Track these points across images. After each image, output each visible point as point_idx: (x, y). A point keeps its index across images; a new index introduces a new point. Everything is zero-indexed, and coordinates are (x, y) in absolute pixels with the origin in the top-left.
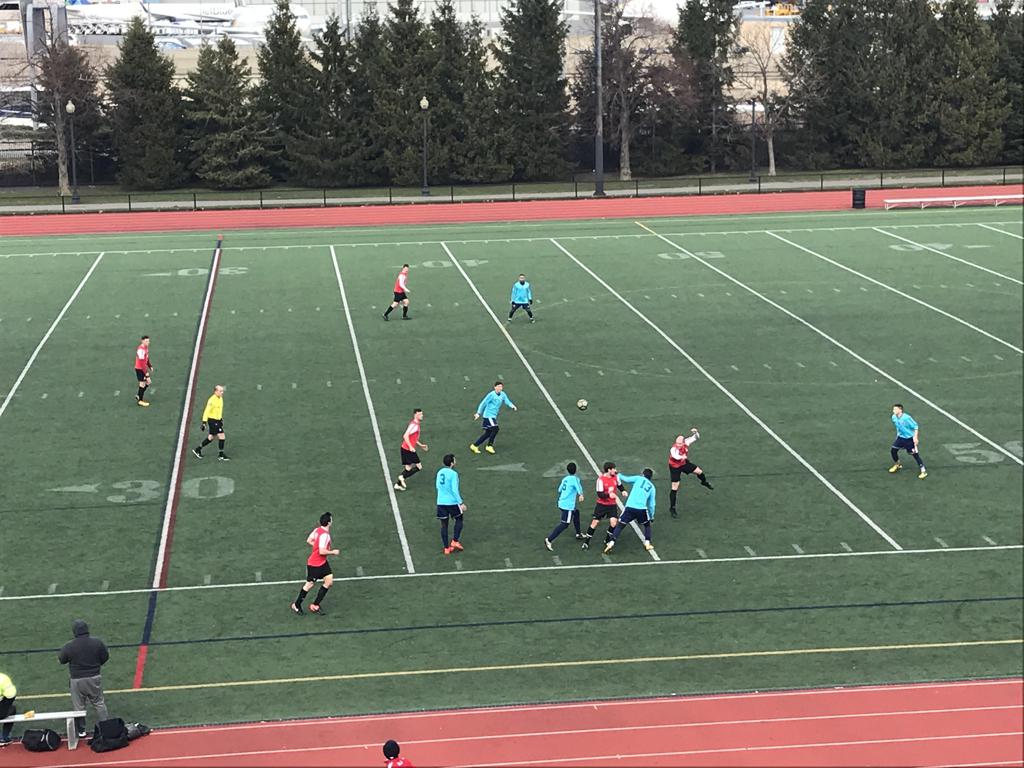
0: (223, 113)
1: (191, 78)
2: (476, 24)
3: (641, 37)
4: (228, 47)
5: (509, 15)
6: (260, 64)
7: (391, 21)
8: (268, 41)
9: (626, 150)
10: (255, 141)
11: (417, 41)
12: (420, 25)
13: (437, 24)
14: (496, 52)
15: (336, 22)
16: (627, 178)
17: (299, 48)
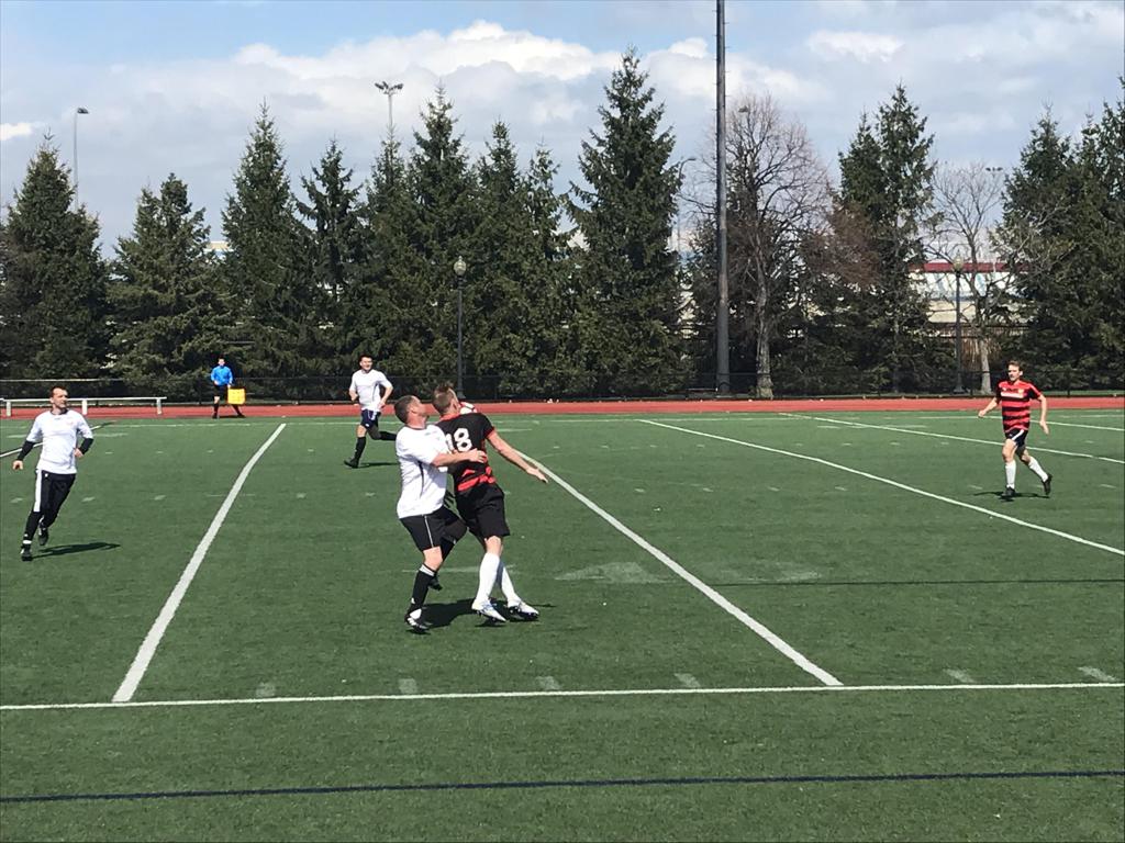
0: (163, 289)
1: (123, 248)
2: (543, 164)
3: (786, 188)
4: (176, 193)
5: (593, 156)
6: (226, 227)
7: (418, 160)
8: (240, 194)
9: (764, 351)
10: (209, 329)
11: (456, 186)
12: (461, 165)
13: (487, 174)
14: (572, 208)
15: (338, 160)
16: (768, 392)
17: (285, 206)
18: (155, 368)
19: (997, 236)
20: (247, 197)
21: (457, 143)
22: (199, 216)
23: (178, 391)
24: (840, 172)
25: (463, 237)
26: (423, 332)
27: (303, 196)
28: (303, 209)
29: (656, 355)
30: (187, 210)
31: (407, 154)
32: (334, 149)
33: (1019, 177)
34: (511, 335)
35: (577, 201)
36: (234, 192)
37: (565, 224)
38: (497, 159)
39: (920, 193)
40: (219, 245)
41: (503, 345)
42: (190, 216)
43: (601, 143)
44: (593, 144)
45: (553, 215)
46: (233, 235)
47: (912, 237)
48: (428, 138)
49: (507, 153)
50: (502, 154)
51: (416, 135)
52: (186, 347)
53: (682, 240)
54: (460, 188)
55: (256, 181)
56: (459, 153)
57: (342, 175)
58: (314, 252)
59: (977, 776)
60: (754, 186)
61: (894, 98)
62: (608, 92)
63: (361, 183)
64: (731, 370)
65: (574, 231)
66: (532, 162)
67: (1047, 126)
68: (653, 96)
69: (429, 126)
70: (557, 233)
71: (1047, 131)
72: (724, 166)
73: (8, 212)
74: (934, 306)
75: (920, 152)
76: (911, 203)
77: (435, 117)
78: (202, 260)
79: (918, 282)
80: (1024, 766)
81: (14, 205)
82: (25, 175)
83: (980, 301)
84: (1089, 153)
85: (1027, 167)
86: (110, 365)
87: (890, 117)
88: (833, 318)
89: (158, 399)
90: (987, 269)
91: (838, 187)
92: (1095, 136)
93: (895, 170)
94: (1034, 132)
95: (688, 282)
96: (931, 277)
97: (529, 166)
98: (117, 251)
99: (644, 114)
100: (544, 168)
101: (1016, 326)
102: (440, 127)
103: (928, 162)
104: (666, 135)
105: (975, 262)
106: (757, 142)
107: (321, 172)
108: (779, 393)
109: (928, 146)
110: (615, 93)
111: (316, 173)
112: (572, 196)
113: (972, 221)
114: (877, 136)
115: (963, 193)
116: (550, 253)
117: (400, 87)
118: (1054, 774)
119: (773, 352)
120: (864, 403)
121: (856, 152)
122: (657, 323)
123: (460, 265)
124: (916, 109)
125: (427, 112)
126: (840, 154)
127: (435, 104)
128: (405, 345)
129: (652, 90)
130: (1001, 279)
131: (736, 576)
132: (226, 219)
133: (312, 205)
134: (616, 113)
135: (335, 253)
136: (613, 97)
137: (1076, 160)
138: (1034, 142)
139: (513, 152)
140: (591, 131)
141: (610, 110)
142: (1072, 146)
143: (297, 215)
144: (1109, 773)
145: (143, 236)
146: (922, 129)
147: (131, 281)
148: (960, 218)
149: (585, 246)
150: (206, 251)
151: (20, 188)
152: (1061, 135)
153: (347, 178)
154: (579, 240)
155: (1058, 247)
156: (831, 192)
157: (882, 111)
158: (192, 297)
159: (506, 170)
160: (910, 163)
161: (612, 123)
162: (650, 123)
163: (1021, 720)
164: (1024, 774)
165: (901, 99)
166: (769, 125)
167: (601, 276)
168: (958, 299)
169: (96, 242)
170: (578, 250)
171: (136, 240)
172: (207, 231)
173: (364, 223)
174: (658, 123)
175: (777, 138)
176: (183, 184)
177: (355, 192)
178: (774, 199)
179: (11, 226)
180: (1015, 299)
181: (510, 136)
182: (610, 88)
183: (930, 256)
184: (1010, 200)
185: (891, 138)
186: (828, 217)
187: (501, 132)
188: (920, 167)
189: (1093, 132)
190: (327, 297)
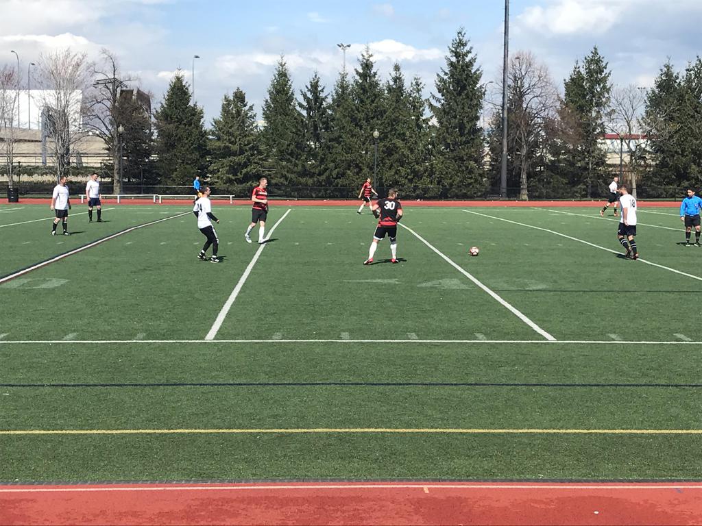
0: (233, 143)
1: (215, 123)
2: (417, 84)
3: (537, 96)
4: (240, 97)
5: (442, 80)
6: (264, 114)
7: (356, 82)
8: (271, 98)
9: (524, 177)
10: (255, 163)
11: (374, 94)
12: (377, 84)
13: (390, 89)
14: (431, 105)
15: (317, 82)
16: (525, 197)
17: (292, 104)
18: (230, 181)
19: (641, 121)
20: (274, 100)
21: (375, 74)
22: (251, 108)
23: (240, 192)
24: (564, 89)
25: (378, 119)
26: (357, 166)
27: (301, 99)
28: (301, 105)
29: (471, 178)
30: (245, 106)
31: (352, 78)
32: (316, 76)
33: (653, 92)
34: (400, 168)
35: (434, 103)
36: (268, 97)
37: (427, 113)
38: (395, 81)
39: (604, 100)
40: (261, 123)
41: (396, 173)
42: (247, 108)
43: (446, 74)
44: (442, 75)
45: (421, 109)
46: (267, 117)
47: (599, 122)
48: (361, 71)
49: (399, 78)
50: (397, 79)
51: (356, 70)
52: (244, 171)
53: (485, 122)
54: (376, 96)
55: (278, 92)
56: (376, 79)
57: (319, 89)
58: (306, 126)
59: (621, 385)
60: (521, 95)
61: (592, 52)
62: (450, 49)
63: (329, 92)
64: (508, 185)
65: (432, 117)
66: (412, 83)
67: (668, 67)
68: (472, 51)
69: (362, 65)
70: (424, 118)
71: (668, 70)
72: (507, 86)
73: (160, 105)
74: (609, 156)
75: (604, 80)
76: (599, 105)
77: (365, 61)
78: (252, 130)
79: (602, 143)
80: (644, 381)
81: (164, 102)
82: (168, 88)
83: (632, 153)
84: (689, 81)
85: (658, 87)
86: (208, 179)
87: (590, 62)
88: (559, 161)
89: (231, 196)
90: (637, 138)
91: (563, 96)
92: (692, 72)
93: (592, 87)
94: (661, 70)
95: (488, 143)
96: (608, 142)
97: (410, 85)
98: (212, 125)
99: (467, 59)
100: (418, 86)
101: (650, 166)
102: (367, 66)
103: (608, 84)
104: (478, 70)
105: (630, 134)
106: (523, 74)
107: (310, 87)
108: (531, 198)
109: (608, 76)
110: (453, 49)
111: (307, 88)
112: (431, 100)
113: (629, 114)
114: (583, 72)
115: (625, 100)
116: (420, 127)
117: (349, 46)
118: (659, 385)
119: (528, 177)
120: (573, 203)
121: (572, 79)
122: (472, 163)
123: (376, 134)
124: (603, 58)
125: (361, 58)
126: (565, 80)
127: (365, 54)
128: (349, 172)
129: (471, 48)
130: (643, 143)
131: (506, 286)
132: (264, 110)
133: (305, 104)
134: (454, 59)
135: (316, 127)
136: (453, 51)
137: (682, 84)
138: (661, 75)
139: (403, 78)
140: (441, 68)
141: (451, 58)
142: (680, 77)
143: (298, 108)
144: (687, 386)
145: (225, 118)
146: (606, 68)
147: (219, 139)
148: (624, 112)
149: (437, 125)
150: (254, 125)
151: (166, 94)
152: (675, 71)
153: (322, 91)
154: (434, 122)
155: (673, 127)
156: (559, 99)
157: (586, 59)
158: (247, 148)
159: (400, 87)
160: (599, 85)
161: (452, 64)
162: (471, 64)
163: (645, 359)
164: (644, 385)
165: (595, 53)
166: (530, 65)
167: (445, 139)
168: (621, 152)
169: (202, 120)
170: (433, 126)
171: (221, 120)
172: (255, 116)
173: (330, 112)
174: (475, 64)
175: (533, 72)
176: (243, 92)
177: (326, 97)
178: (531, 102)
179: (162, 112)
180: (649, 152)
181: (402, 71)
182: (451, 47)
183: (608, 132)
184: (649, 104)
185: (590, 73)
186: (558, 111)
187: (397, 68)
188: (604, 87)
189: (691, 71)
190: (312, 148)
